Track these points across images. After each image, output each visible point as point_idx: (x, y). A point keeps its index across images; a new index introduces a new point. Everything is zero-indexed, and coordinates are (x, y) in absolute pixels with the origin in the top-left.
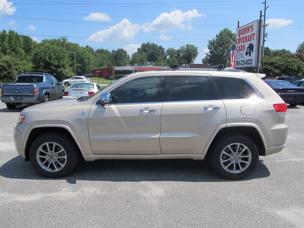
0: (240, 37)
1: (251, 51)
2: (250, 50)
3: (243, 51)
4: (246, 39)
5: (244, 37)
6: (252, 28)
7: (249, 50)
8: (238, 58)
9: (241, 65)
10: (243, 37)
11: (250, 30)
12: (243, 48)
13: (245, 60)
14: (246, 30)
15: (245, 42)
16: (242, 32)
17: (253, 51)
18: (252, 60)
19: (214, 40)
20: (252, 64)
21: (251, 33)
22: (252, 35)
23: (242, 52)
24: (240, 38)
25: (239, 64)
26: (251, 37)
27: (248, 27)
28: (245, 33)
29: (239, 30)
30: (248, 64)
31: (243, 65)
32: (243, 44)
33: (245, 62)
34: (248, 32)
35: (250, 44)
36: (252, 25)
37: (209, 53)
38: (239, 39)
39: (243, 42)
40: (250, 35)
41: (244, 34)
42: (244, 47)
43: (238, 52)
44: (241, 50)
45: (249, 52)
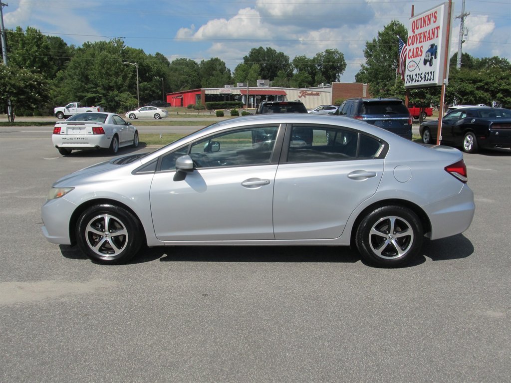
0: (414, 33)
2: (432, 55)
3: (419, 58)
4: (425, 36)
5: (422, 33)
6: (435, 17)
7: (430, 54)
8: (411, 69)
9: (415, 81)
10: (420, 34)
11: (432, 19)
12: (419, 52)
13: (421, 74)
14: (425, 21)
15: (423, 41)
16: (419, 25)
17: (435, 58)
18: (434, 72)
19: (374, 41)
20: (433, 80)
21: (433, 26)
22: (434, 29)
23: (417, 59)
24: (415, 35)
25: (412, 81)
26: (433, 34)
27: (428, 16)
28: (423, 26)
29: (414, 22)
30: (427, 80)
31: (418, 81)
32: (419, 45)
33: (423, 76)
34: (428, 25)
35: (432, 46)
36: (436, 12)
37: (366, 63)
38: (413, 36)
39: (420, 42)
40: (432, 30)
41: (421, 27)
42: (421, 51)
43: (411, 60)
44: (416, 57)
45: (430, 58)
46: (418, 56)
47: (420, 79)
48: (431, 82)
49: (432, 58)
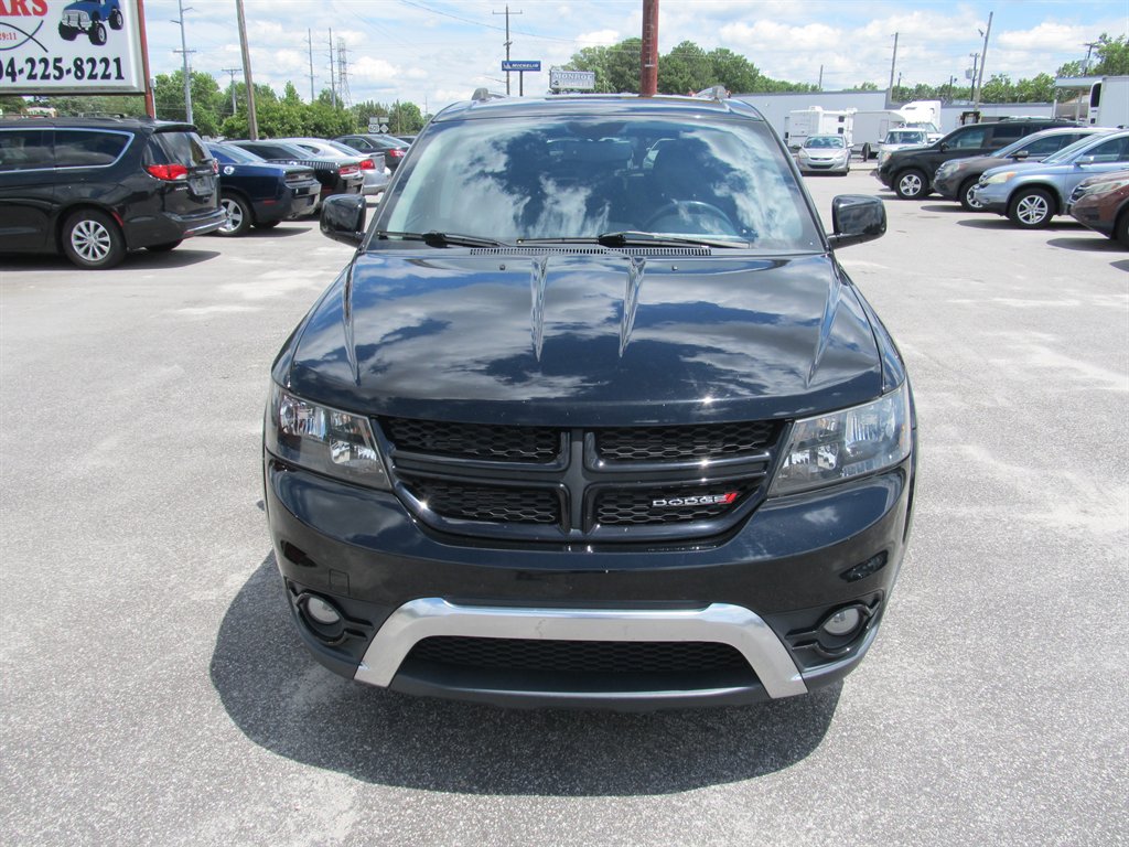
1: (106, 24)
2: (95, 16)
3: (36, 20)
7: (85, 16)
9: (32, 77)
13: (58, 60)
17: (116, 26)
18: (117, 61)
20: (120, 77)
23: (28, 23)
25: (13, 75)
30: (93, 77)
31: (45, 77)
33: (67, 64)
44: (15, 12)
45: (87, 24)
46: (26, 12)
47: (51, 71)
48: (113, 82)
49: (102, 26)
